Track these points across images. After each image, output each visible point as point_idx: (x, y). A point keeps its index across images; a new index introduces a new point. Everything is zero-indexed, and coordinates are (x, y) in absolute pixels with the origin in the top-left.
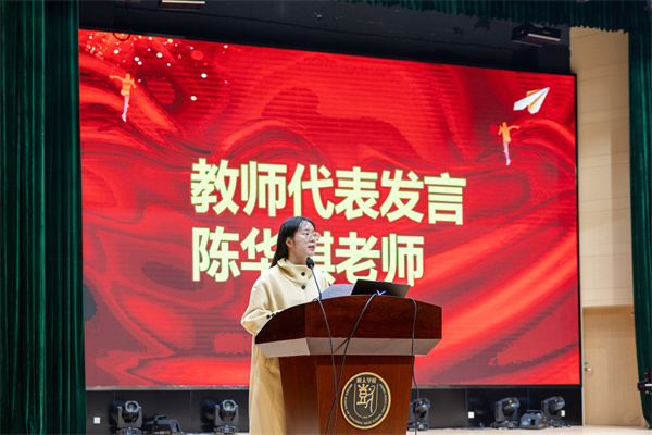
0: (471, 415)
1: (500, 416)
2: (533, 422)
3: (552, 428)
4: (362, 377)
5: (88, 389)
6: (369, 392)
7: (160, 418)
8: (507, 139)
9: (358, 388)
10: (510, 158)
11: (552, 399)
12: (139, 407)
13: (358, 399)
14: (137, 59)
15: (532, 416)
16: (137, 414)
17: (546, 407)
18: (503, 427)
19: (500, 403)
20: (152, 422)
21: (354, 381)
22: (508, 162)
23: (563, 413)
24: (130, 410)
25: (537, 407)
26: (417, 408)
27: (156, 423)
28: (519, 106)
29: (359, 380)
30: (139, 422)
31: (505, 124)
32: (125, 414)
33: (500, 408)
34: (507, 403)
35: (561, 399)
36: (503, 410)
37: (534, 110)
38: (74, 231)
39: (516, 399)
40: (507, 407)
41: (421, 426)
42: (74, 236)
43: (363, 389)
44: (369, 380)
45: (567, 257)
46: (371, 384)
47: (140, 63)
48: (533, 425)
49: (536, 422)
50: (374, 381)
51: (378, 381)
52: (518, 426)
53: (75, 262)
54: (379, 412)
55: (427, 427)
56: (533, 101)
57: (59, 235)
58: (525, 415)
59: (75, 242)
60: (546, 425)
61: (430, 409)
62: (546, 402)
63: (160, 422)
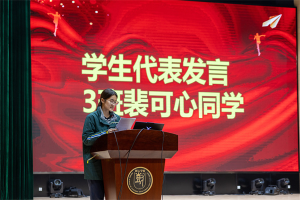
0: (239, 187)
1: (254, 188)
2: (271, 191)
3: (282, 195)
4: (138, 169)
5: (34, 173)
6: (141, 177)
7: (72, 188)
8: (259, 42)
9: (136, 175)
10: (260, 52)
11: (283, 179)
12: (61, 183)
13: (136, 180)
14: (61, 4)
15: (271, 188)
16: (61, 186)
17: (279, 183)
18: (255, 194)
19: (254, 181)
20: (68, 190)
21: (134, 171)
22: (259, 54)
23: (289, 187)
24: (57, 184)
25: (275, 183)
26: (209, 184)
27: (70, 190)
28: (265, 24)
29: (136, 171)
30: (62, 190)
31: (257, 34)
32: (54, 186)
33: (254, 184)
34: (257, 181)
35: (287, 179)
36: (256, 185)
37: (274, 26)
38: (27, 93)
39: (262, 179)
40: (258, 183)
41: (211, 193)
42: (28, 96)
43: (139, 175)
44: (141, 171)
45: (292, 104)
46: (143, 172)
47: (63, 6)
48: (271, 193)
49: (273, 191)
50: (144, 171)
51: (146, 171)
52: (264, 193)
53: (28, 108)
54: (147, 186)
55: (214, 194)
56: (273, 22)
57: (20, 95)
58: (268, 188)
59: (28, 99)
60: (279, 193)
61: (216, 184)
62: (279, 181)
63: (73, 190)
